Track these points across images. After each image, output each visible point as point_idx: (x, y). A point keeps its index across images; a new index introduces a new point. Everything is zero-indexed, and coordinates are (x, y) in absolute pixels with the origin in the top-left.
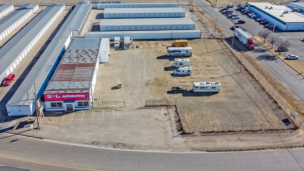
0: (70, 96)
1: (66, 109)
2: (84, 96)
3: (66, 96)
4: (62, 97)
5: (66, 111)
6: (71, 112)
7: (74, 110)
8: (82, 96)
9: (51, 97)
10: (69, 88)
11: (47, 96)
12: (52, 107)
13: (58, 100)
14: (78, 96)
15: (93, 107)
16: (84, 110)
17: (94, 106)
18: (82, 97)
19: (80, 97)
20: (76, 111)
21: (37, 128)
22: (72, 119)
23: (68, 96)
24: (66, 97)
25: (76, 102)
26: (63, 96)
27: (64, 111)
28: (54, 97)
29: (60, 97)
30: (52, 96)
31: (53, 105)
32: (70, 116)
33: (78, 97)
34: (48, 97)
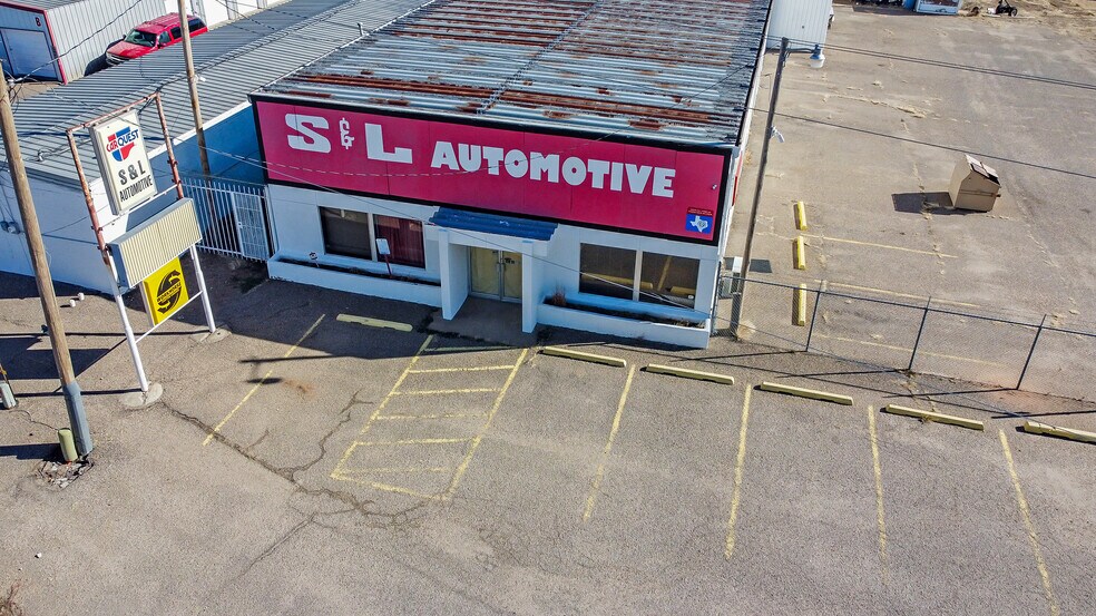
0: (517, 164)
1: (447, 300)
2: (663, 182)
3: (469, 158)
4: (424, 153)
5: (448, 314)
6: (497, 344)
7: (528, 325)
8: (638, 178)
9: (322, 145)
10: (518, 85)
12: (330, 250)
13: (384, 183)
14: (599, 168)
15: (730, 334)
16: (639, 342)
17: (748, 327)
18: (637, 187)
19: (616, 185)
20: (546, 335)
21: (54, 453)
22: (480, 425)
23: (494, 155)
24: (472, 166)
25: (569, 240)
26: (443, 154)
27: (425, 317)
28: (347, 141)
29: (403, 155)
30: (332, 134)
31: (339, 236)
32: (472, 378)
33: (598, 183)
34: (295, 143)
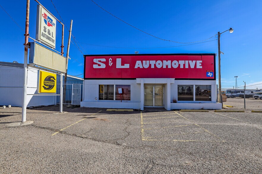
0: (159, 64)
2: (199, 64)
3: (146, 64)
4: (133, 64)
9: (103, 66)
11: (95, 60)
13: (121, 75)
14: (182, 62)
19: (187, 67)
23: (153, 62)
24: (146, 66)
26: (138, 64)
28: (111, 64)
29: (127, 66)
30: (106, 63)
33: (182, 67)
34: (95, 66)
